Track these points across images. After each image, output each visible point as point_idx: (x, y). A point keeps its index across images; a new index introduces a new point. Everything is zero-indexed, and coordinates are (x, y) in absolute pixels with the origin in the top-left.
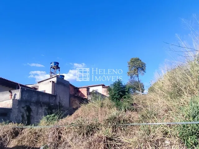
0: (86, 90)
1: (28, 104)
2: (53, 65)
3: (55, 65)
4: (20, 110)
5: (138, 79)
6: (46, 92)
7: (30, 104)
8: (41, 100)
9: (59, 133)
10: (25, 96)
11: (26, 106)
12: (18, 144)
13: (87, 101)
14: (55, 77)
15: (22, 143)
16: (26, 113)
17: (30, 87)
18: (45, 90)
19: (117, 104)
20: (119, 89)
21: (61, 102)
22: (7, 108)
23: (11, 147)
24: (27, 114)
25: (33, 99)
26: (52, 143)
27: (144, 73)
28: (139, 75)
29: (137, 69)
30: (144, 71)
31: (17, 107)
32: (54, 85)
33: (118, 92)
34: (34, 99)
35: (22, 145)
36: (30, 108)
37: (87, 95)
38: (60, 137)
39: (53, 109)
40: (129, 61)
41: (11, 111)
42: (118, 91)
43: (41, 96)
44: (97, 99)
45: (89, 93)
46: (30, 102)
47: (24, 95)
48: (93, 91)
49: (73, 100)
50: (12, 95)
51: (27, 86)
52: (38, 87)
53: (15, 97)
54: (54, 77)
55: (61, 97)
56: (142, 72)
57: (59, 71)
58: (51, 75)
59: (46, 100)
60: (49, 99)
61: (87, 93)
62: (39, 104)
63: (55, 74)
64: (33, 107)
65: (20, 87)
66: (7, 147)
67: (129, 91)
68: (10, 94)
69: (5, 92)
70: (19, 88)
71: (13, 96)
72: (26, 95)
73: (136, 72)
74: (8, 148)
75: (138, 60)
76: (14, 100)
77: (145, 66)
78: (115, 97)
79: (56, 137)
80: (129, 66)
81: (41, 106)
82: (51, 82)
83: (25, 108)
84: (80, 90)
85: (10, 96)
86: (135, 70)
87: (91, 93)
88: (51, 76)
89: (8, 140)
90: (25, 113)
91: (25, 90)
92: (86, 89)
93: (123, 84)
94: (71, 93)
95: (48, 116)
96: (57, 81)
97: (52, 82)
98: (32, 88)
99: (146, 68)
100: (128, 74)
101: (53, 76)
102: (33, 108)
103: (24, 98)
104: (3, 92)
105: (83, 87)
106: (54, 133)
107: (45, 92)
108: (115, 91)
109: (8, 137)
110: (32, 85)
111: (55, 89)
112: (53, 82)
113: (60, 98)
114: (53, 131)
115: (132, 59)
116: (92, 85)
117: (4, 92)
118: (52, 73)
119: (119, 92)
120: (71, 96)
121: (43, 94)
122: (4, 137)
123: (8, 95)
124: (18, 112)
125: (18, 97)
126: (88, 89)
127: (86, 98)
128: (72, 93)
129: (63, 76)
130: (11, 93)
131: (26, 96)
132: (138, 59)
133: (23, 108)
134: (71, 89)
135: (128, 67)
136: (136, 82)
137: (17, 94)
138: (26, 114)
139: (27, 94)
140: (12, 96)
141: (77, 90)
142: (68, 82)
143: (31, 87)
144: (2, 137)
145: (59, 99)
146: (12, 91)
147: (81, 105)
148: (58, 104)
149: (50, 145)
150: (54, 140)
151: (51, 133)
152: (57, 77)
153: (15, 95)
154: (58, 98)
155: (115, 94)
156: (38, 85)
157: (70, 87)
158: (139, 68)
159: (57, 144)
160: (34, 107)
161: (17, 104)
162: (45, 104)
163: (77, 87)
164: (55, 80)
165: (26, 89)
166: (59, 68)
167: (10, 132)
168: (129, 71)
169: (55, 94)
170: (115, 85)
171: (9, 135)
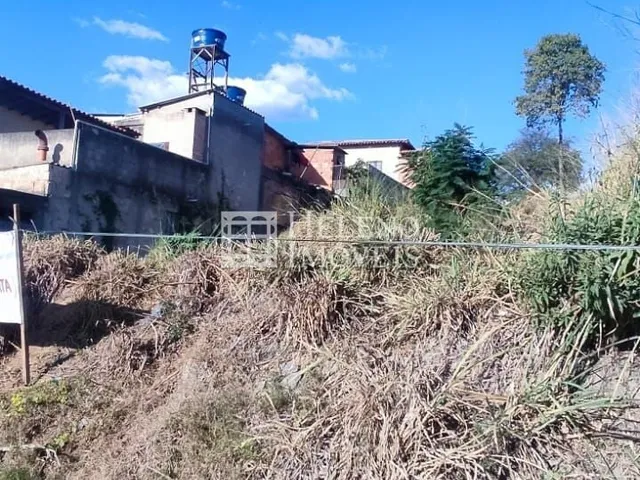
0: (332, 156)
1: (105, 188)
2: (199, 42)
3: (209, 41)
4: (78, 206)
5: (561, 131)
6: (172, 149)
7: (113, 190)
8: (151, 178)
9: (211, 274)
10: (93, 158)
11: (98, 192)
12: (86, 293)
13: (326, 200)
14: (210, 92)
15: (98, 293)
16: (98, 219)
17: (112, 124)
18: (167, 144)
19: (438, 222)
20: (456, 165)
21: (226, 194)
22: (29, 192)
23: (64, 303)
24: (100, 224)
25: (125, 172)
26: (186, 301)
27: (592, 108)
28: (567, 115)
29: (564, 86)
30: (592, 100)
31: (68, 195)
32: (204, 124)
33: (449, 177)
34: (127, 172)
35: (97, 298)
36: (114, 206)
37: (333, 179)
38: (211, 289)
39: (197, 215)
40: (534, 48)
41: (46, 205)
42: (449, 174)
43: (151, 164)
44: (367, 197)
45: (339, 172)
46: (114, 182)
47: (90, 153)
48: (360, 163)
49: (277, 193)
50: (46, 150)
51: (100, 118)
52: (141, 129)
53: (56, 157)
54: (204, 93)
55: (226, 173)
56: (584, 102)
57: (227, 67)
58: (193, 83)
59: (171, 178)
60: (183, 177)
61: (335, 171)
62: (146, 193)
63: (209, 81)
64: (122, 202)
65: (76, 122)
66: (52, 301)
67: (494, 174)
68: (38, 143)
69: (23, 134)
70: (70, 125)
71: (50, 153)
72: (99, 154)
73: (555, 99)
74: (54, 304)
75: (574, 44)
76: (54, 166)
77: (600, 74)
78: (434, 192)
79: (201, 285)
80: (530, 69)
81: (153, 201)
82: (190, 110)
83: (96, 202)
84: (307, 153)
85: (41, 152)
86: (553, 93)
87: (350, 171)
88: (191, 87)
89: (55, 283)
90: (93, 217)
91: (93, 133)
92: (329, 154)
93: (477, 147)
94: (267, 164)
95: (177, 236)
96: (217, 108)
97: (194, 110)
98: (117, 130)
99: (603, 86)
100: (520, 105)
101: (201, 89)
102: (125, 204)
103: (92, 165)
104: (13, 134)
105: (318, 144)
106: (194, 273)
107: (168, 147)
108: (437, 170)
109: (53, 274)
110: (120, 118)
111: (206, 141)
112: (200, 113)
113: (223, 179)
114: (193, 269)
115: (548, 40)
116: (357, 141)
117: (18, 134)
118: (196, 74)
119: (453, 175)
120: (266, 174)
121: (161, 156)
122: (41, 272)
123: (32, 147)
124: (70, 211)
125: (69, 158)
126: (339, 153)
127: (325, 187)
128: (275, 164)
129: (242, 92)
130: (43, 142)
131: (98, 158)
132: (576, 44)
133: (87, 198)
134: (271, 146)
135: (524, 76)
136: (550, 145)
137: (67, 146)
138: (97, 223)
139: (102, 151)
140: (48, 152)
141: (293, 153)
142: (260, 118)
143: (116, 125)
144: (36, 272)
145: (220, 181)
146: (48, 134)
147: (304, 213)
148: (215, 199)
149: (182, 303)
150: (193, 292)
151: (186, 272)
152: (217, 91)
153: (59, 148)
154: (216, 177)
155: (438, 180)
156: (141, 117)
157: (268, 139)
158: (572, 85)
159: (203, 304)
160: (128, 202)
161: (66, 182)
162: (166, 192)
163: (294, 144)
164: (206, 103)
165: (96, 132)
166: (226, 56)
167: (58, 260)
168: (525, 94)
169: (204, 160)
170: (440, 145)
171: (56, 270)
